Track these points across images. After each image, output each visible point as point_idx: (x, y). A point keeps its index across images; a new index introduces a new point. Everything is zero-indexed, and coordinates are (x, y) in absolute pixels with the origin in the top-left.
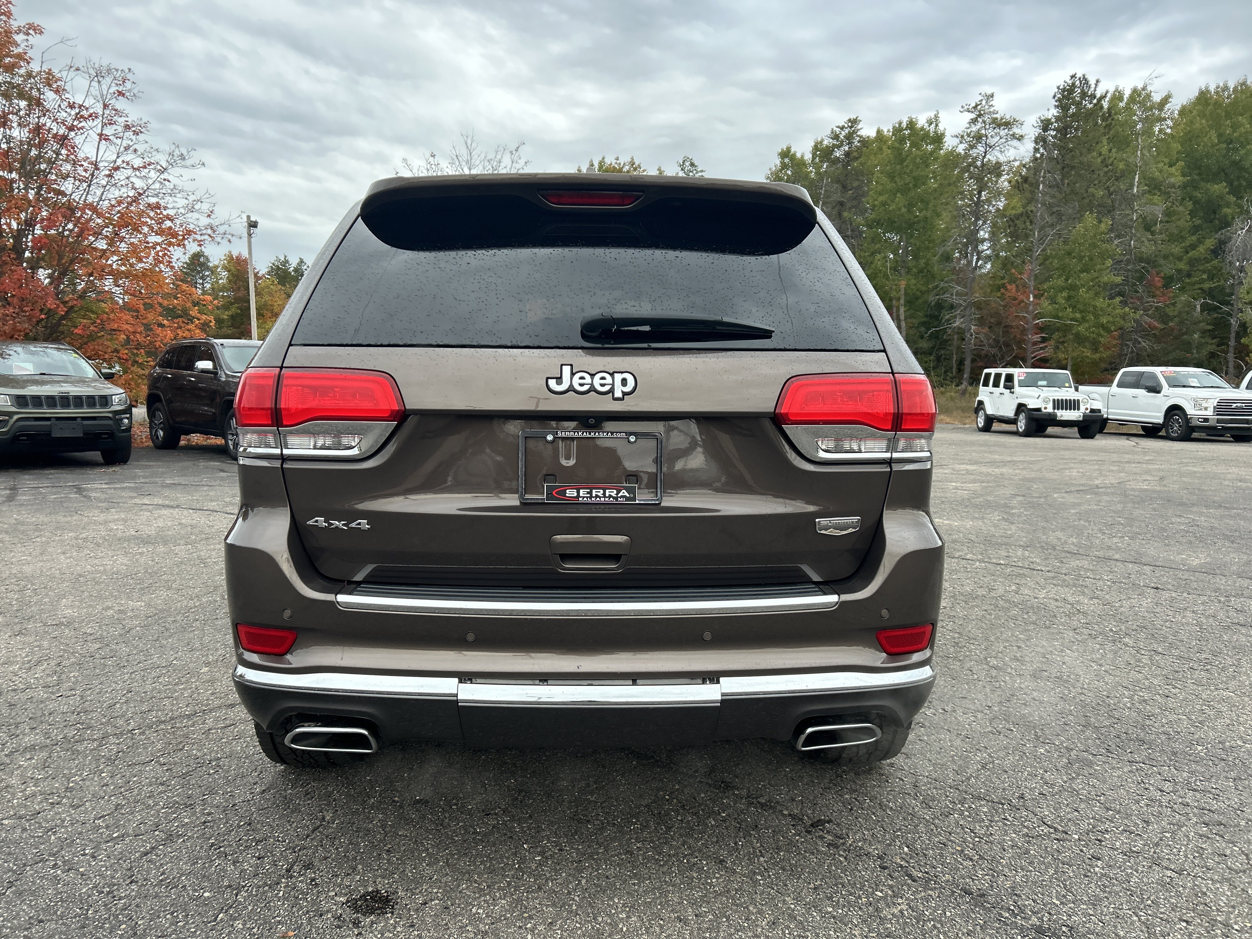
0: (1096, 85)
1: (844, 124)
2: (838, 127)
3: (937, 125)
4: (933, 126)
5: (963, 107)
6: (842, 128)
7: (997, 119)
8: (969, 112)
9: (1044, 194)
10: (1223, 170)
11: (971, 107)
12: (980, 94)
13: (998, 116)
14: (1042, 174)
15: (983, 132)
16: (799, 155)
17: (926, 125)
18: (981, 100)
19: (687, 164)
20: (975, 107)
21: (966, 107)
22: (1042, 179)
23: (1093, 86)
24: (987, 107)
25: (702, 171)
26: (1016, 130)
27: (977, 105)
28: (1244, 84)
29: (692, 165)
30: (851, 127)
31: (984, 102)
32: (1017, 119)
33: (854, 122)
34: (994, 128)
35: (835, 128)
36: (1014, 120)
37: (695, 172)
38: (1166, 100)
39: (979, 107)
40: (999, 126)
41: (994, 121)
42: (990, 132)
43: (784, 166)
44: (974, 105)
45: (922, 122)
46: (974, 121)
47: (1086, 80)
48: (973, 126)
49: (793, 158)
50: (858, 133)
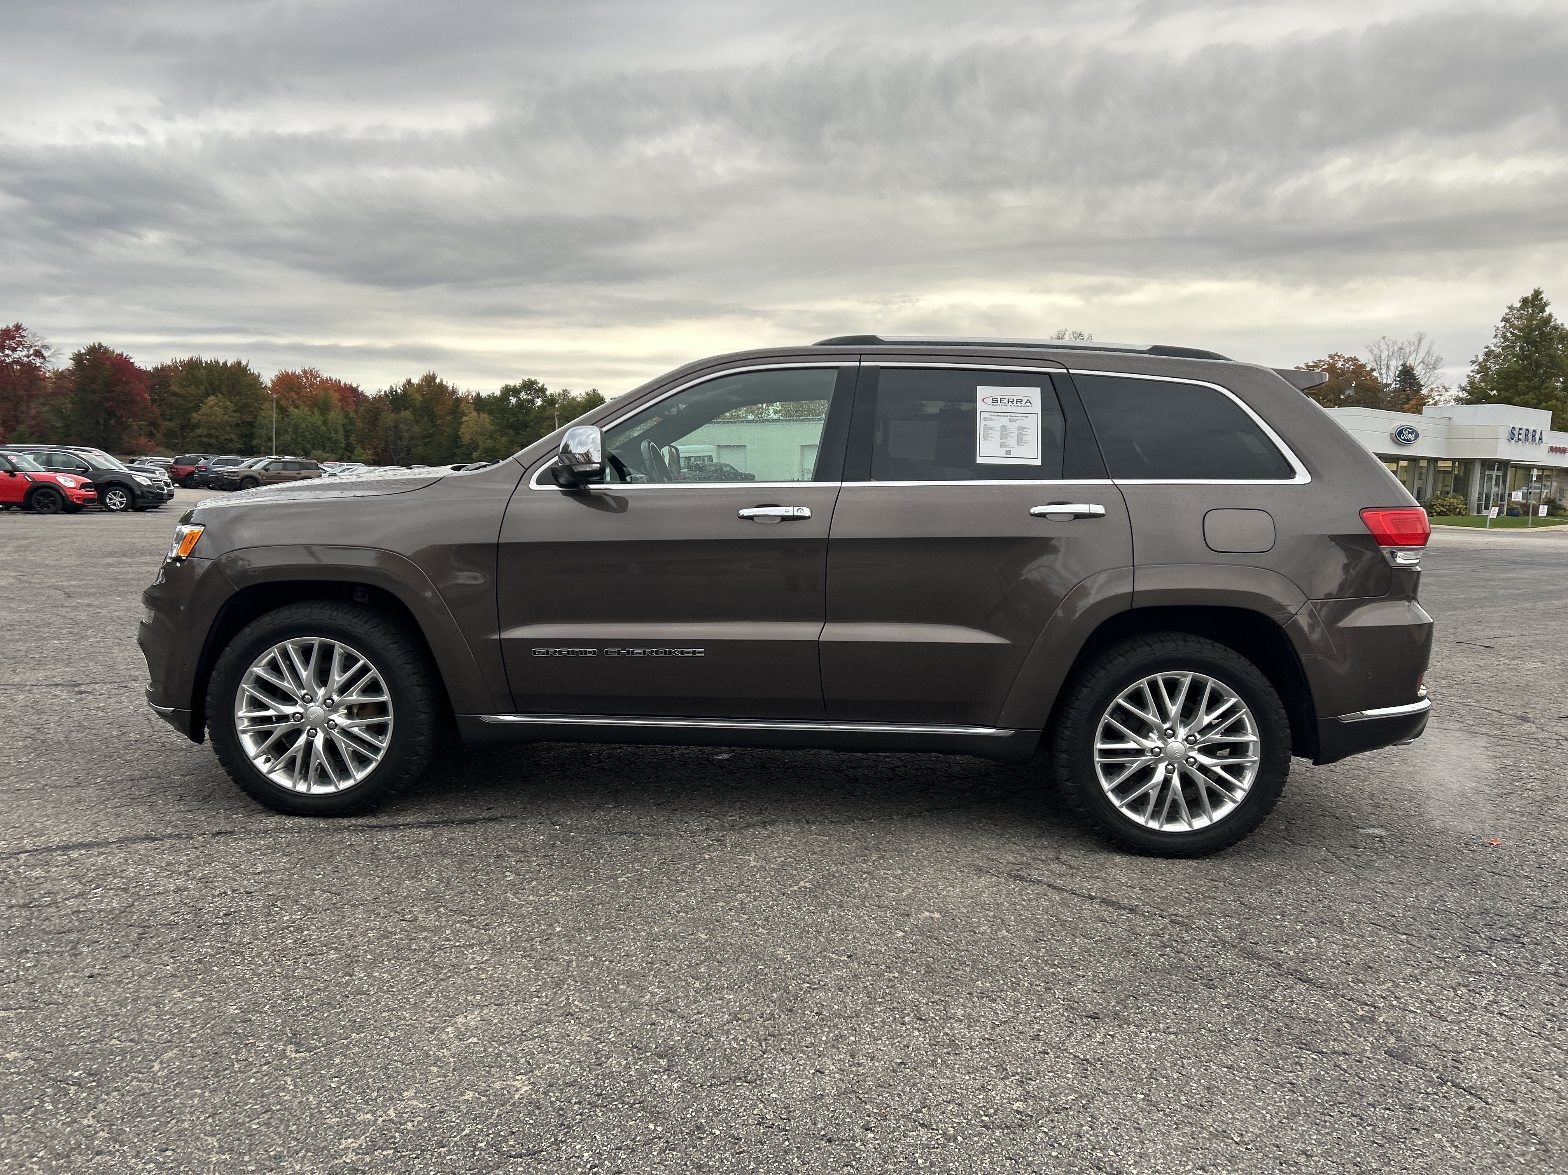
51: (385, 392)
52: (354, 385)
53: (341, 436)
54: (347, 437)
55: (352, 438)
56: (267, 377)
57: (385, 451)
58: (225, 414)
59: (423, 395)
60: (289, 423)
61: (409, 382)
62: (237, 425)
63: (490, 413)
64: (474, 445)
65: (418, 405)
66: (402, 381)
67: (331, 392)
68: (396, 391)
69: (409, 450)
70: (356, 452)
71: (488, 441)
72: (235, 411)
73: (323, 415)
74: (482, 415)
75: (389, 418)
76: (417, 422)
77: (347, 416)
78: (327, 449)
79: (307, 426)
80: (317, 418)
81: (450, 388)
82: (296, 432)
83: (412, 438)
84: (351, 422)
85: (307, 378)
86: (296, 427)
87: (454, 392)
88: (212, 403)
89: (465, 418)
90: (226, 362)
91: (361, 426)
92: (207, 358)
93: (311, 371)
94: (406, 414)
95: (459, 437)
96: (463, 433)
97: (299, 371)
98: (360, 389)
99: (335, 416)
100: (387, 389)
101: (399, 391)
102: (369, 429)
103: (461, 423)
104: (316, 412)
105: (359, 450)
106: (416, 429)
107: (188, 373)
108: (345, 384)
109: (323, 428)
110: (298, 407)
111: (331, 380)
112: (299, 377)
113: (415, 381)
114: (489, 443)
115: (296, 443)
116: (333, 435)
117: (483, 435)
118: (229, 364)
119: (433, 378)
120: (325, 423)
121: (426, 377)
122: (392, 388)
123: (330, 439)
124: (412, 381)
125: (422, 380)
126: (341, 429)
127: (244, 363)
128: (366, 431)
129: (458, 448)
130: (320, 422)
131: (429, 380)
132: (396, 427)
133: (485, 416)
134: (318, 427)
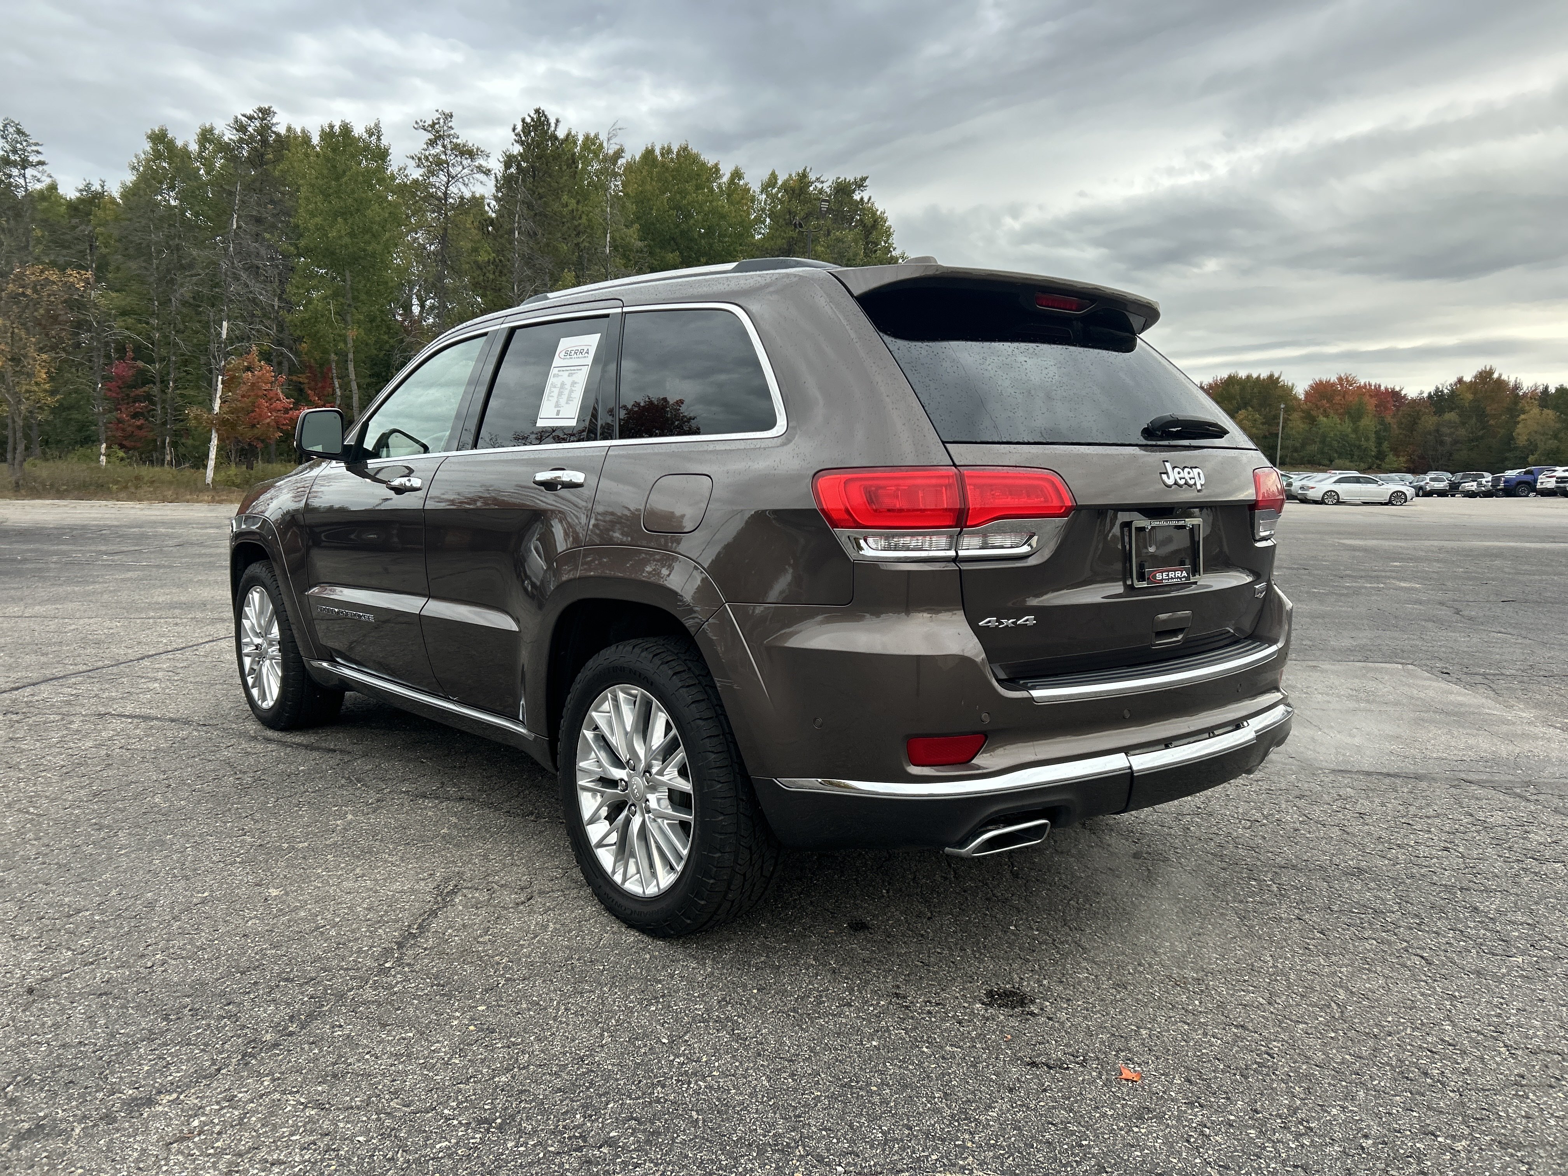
0: (556, 125)
1: (252, 113)
2: (244, 115)
3: (379, 139)
4: (374, 138)
5: (416, 123)
6: (251, 118)
7: (459, 145)
8: (425, 130)
9: (520, 242)
10: (673, 239)
11: (426, 125)
12: (437, 111)
13: (459, 141)
14: (517, 219)
15: (443, 157)
16: (179, 143)
17: (365, 136)
18: (438, 119)
19: (11, 130)
20: (433, 125)
21: (421, 124)
22: (516, 225)
23: (553, 125)
24: (445, 128)
25: (36, 144)
26: (480, 161)
27: (434, 124)
28: (685, 149)
29: (19, 132)
30: (263, 119)
31: (442, 121)
32: (482, 149)
33: (266, 113)
34: (456, 156)
35: (240, 117)
36: (478, 149)
37: (25, 144)
38: (618, 154)
39: (437, 126)
40: (462, 154)
41: (456, 147)
42: (452, 159)
43: (158, 155)
44: (431, 123)
45: (359, 130)
46: (432, 143)
47: (546, 117)
48: (431, 148)
49: (170, 145)
50: (274, 129)
51: (1430, 393)
52: (1397, 389)
53: (1372, 445)
54: (1379, 444)
55: (1386, 444)
56: (1301, 389)
57: (1422, 457)
58: (1253, 427)
59: (1475, 393)
60: (1317, 433)
61: (1460, 381)
62: (1265, 437)
63: (1556, 408)
64: (1531, 447)
65: (1467, 405)
66: (1453, 379)
67: (1367, 398)
68: (1442, 391)
69: (1451, 455)
70: (1387, 460)
71: (1551, 441)
72: (1263, 424)
73: (1354, 422)
74: (1546, 411)
75: (1429, 421)
76: (1464, 424)
77: (1382, 422)
78: (1356, 457)
79: (1335, 435)
80: (1347, 427)
81: (1512, 384)
82: (1323, 442)
83: (1456, 442)
84: (1386, 427)
85: (1342, 385)
86: (1324, 437)
87: (1517, 387)
88: (1242, 417)
89: (1522, 417)
90: (1259, 375)
91: (1397, 432)
92: (1243, 374)
93: (1347, 378)
94: (1451, 416)
95: (1513, 439)
96: (1519, 434)
97: (1334, 379)
98: (1403, 393)
99: (1368, 422)
100: (1432, 389)
101: (1446, 391)
102: (1406, 436)
103: (1518, 423)
104: (1347, 420)
105: (1391, 457)
106: (1462, 432)
107: (1224, 389)
108: (1386, 389)
109: (1354, 436)
110: (1327, 417)
111: (1370, 385)
112: (1333, 385)
113: (1468, 378)
114: (1553, 444)
115: (1322, 453)
116: (1363, 443)
117: (1544, 434)
118: (1262, 377)
119: (1490, 373)
120: (1355, 431)
121: (1481, 373)
122: (1437, 388)
123: (1359, 447)
124: (1465, 379)
125: (1476, 377)
126: (1373, 436)
127: (1276, 375)
128: (1401, 436)
129: (1510, 450)
130: (1350, 429)
131: (1485, 376)
132: (1437, 431)
133: (1550, 413)
134: (1347, 436)
